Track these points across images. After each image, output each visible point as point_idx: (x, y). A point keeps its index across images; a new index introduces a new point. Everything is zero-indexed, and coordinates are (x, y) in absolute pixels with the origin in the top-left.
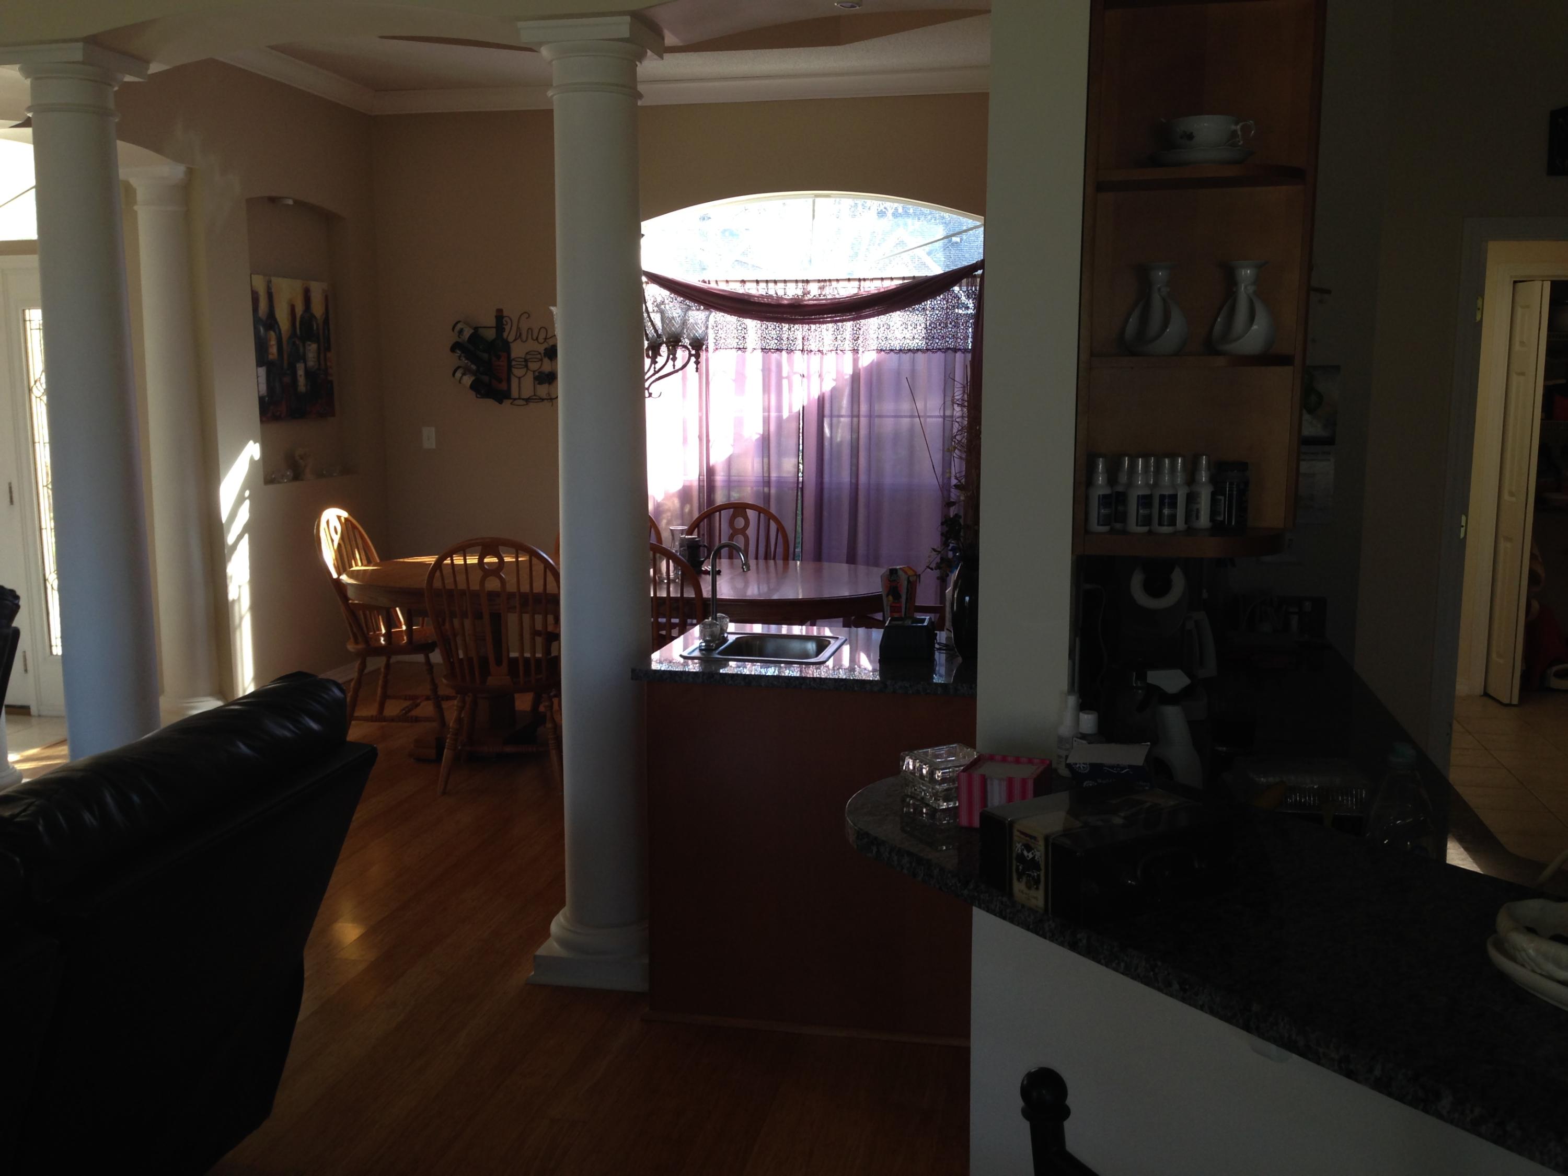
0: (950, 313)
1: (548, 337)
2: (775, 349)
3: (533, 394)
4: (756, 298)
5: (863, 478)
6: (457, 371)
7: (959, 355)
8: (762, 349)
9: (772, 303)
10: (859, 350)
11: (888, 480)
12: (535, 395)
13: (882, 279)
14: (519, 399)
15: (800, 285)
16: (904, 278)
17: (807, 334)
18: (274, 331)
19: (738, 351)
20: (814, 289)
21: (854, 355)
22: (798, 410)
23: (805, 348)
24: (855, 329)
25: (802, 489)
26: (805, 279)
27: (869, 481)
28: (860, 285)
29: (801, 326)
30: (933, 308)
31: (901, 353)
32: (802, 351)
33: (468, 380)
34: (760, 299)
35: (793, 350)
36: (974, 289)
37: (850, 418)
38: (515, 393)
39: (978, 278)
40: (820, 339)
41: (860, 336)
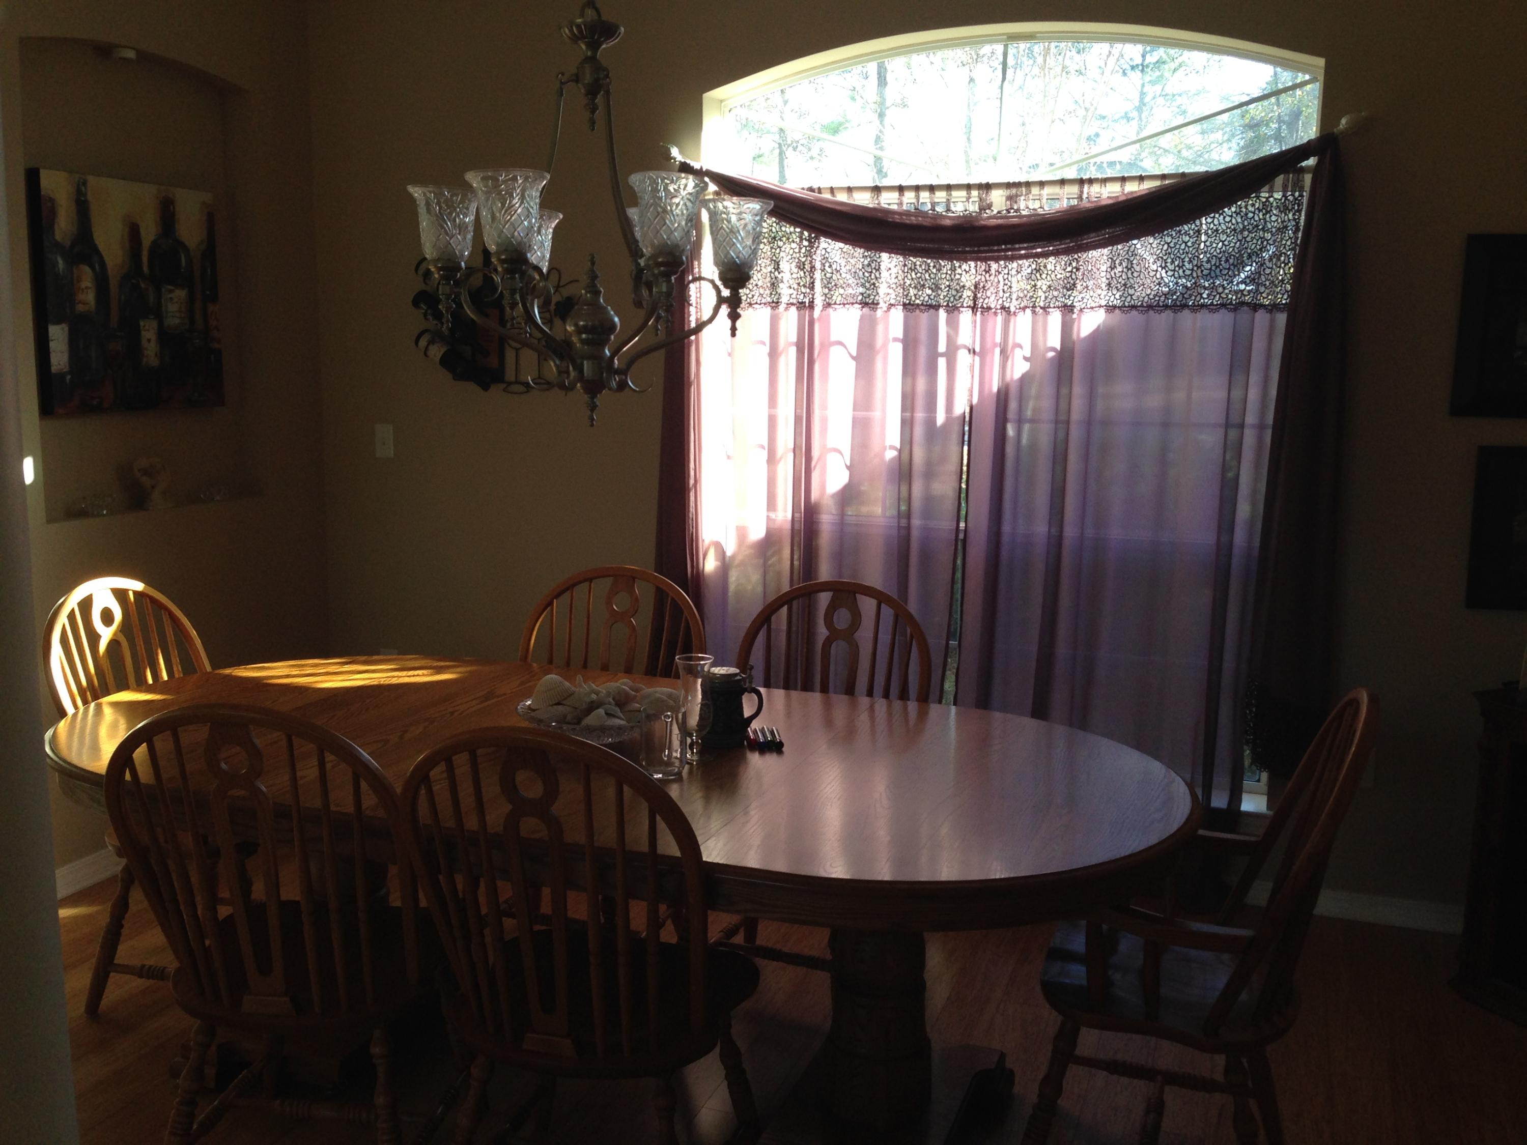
0: (1248, 239)
1: (561, 284)
2: (927, 305)
3: (537, 376)
4: (897, 217)
5: (1070, 532)
6: (420, 338)
7: (1261, 317)
8: (904, 305)
9: (925, 224)
10: (1074, 307)
11: (1115, 533)
12: (539, 377)
13: (1123, 179)
14: (517, 382)
15: (975, 193)
16: (1163, 177)
17: (983, 279)
18: (93, 268)
19: (863, 307)
20: (998, 199)
21: (1063, 316)
22: (963, 411)
23: (980, 303)
24: (1069, 269)
25: (964, 541)
26: (984, 182)
27: (1082, 533)
28: (1082, 192)
29: (972, 264)
30: (1217, 230)
31: (1151, 312)
32: (974, 308)
33: (437, 351)
34: (904, 217)
35: (957, 308)
36: (1297, 194)
37: (1053, 425)
38: (510, 375)
39: (1309, 172)
40: (1006, 288)
41: (1078, 281)
